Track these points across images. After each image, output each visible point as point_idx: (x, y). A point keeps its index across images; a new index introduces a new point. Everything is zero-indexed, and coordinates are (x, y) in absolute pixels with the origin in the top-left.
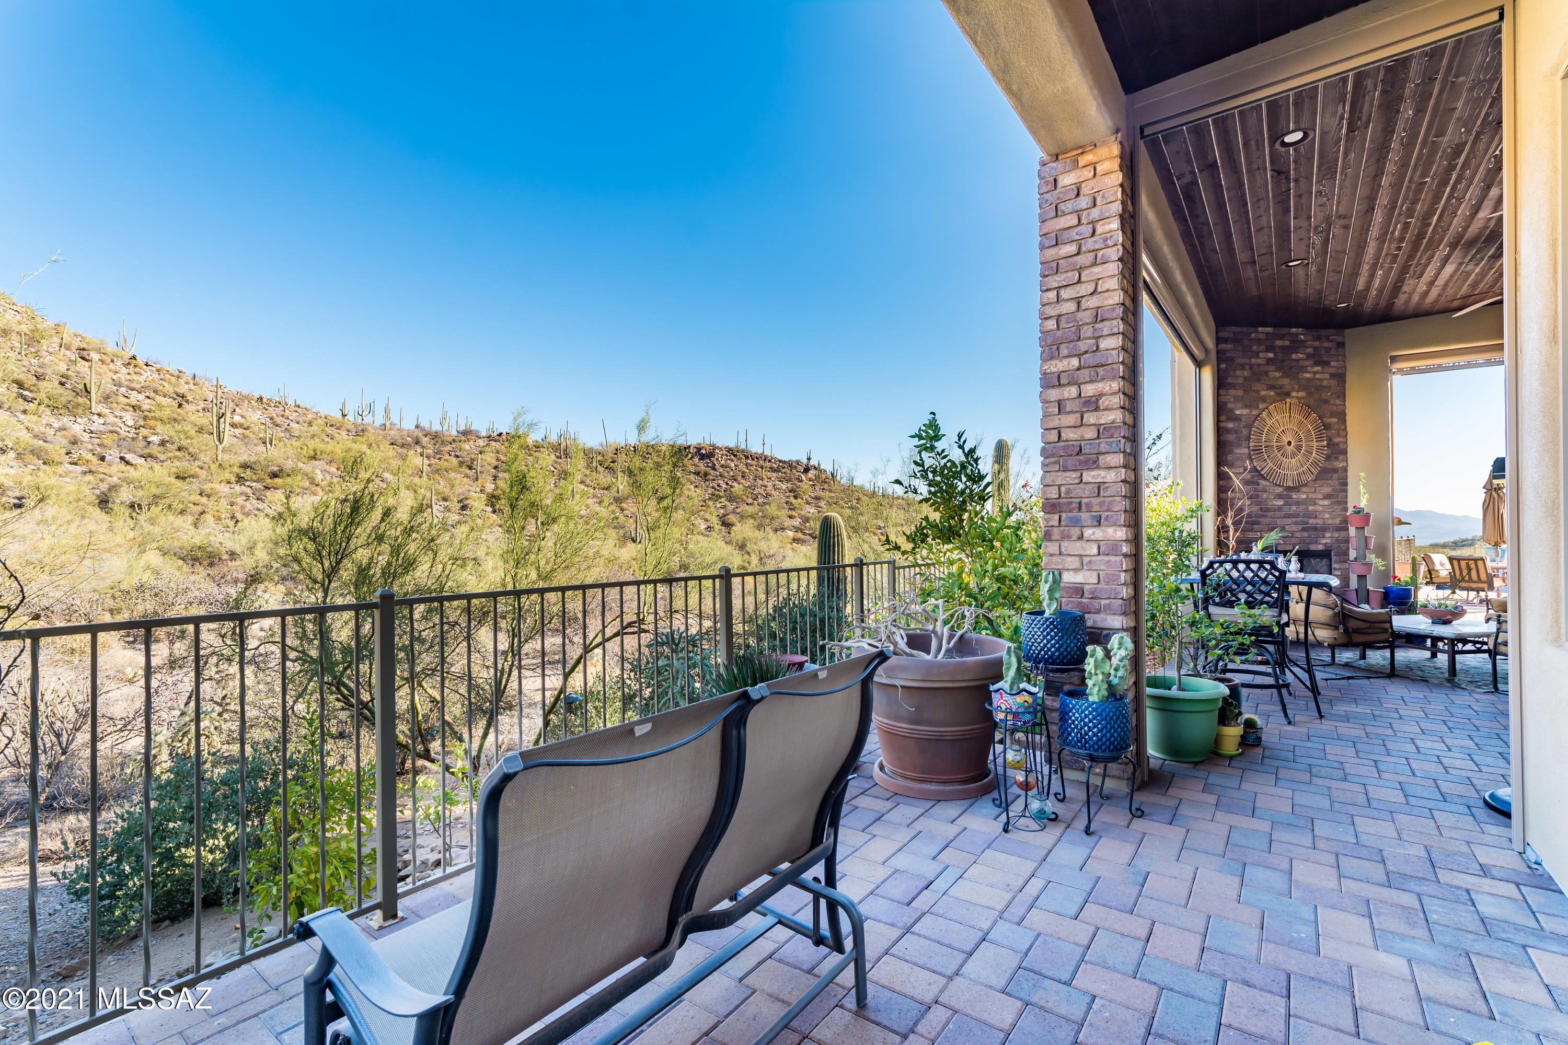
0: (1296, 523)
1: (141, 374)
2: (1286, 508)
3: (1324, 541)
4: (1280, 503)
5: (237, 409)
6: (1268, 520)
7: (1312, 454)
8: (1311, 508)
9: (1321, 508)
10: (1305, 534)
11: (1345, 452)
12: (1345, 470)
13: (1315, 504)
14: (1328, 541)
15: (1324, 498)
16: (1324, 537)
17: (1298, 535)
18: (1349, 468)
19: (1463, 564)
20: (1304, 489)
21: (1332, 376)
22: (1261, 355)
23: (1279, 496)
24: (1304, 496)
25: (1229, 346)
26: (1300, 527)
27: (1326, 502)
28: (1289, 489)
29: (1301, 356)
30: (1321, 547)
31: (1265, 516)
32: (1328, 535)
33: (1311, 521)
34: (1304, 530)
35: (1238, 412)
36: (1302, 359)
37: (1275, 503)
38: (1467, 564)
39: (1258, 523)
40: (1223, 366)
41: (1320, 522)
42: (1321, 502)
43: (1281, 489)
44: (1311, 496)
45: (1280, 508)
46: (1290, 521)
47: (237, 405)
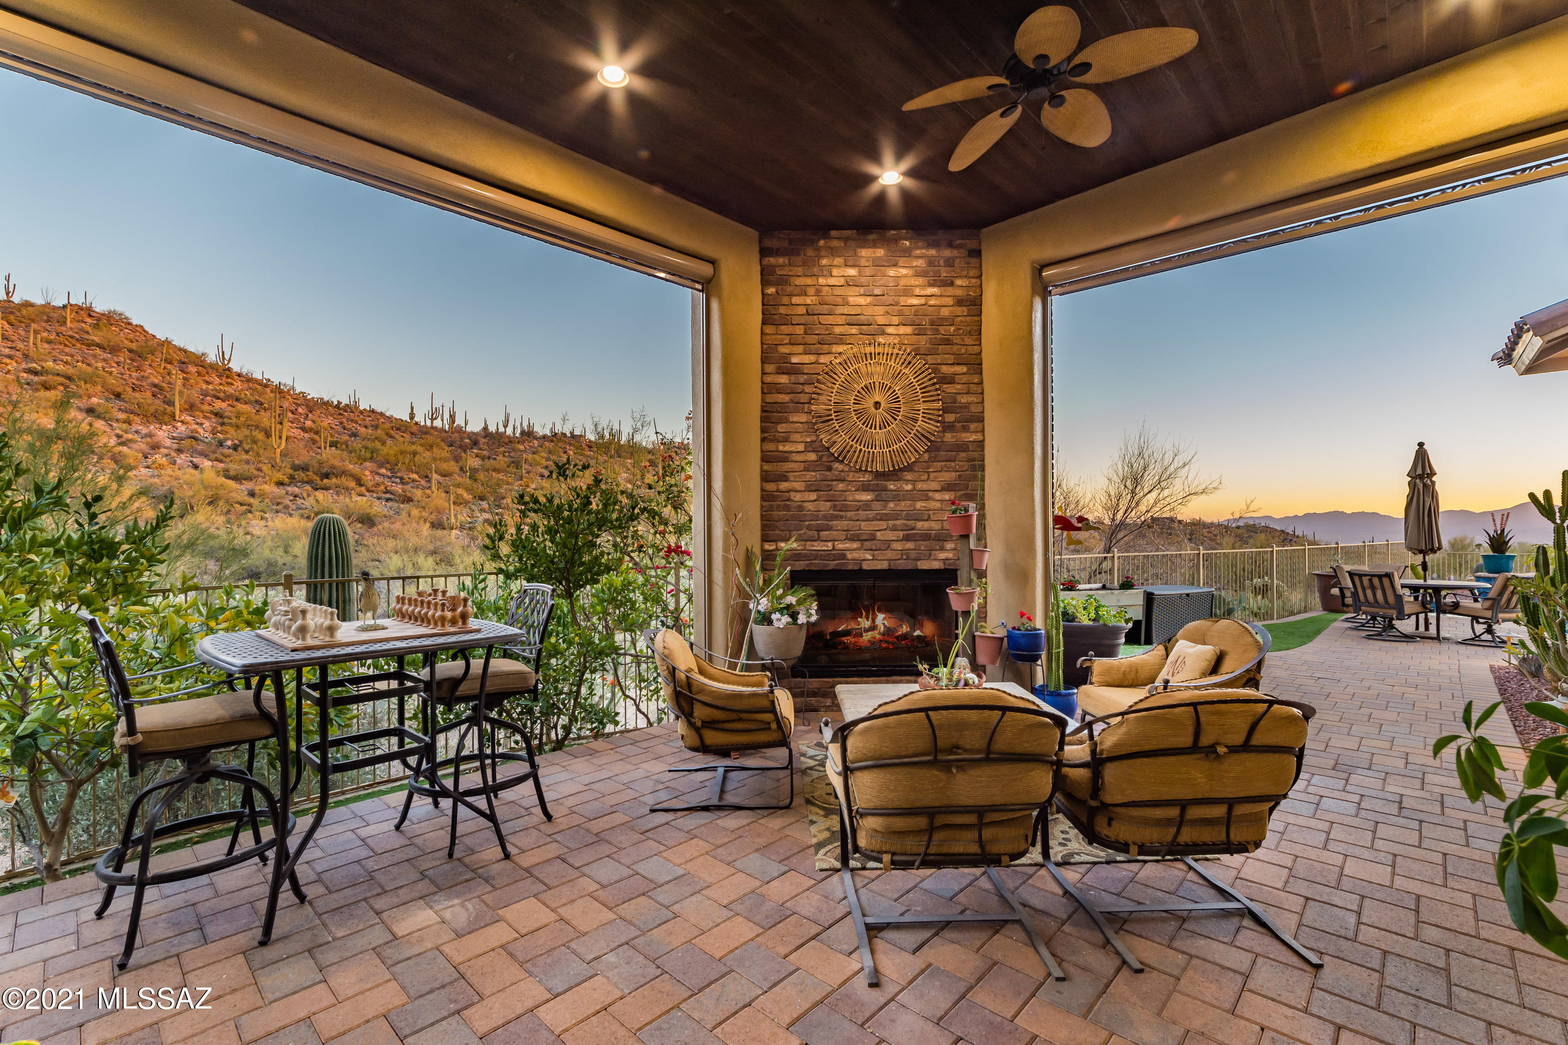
0: (894, 529)
1: (232, 384)
2: (877, 505)
3: (943, 555)
4: (867, 497)
5: (310, 415)
6: (844, 524)
7: (916, 420)
8: (919, 505)
9: (938, 505)
10: (910, 545)
11: (981, 419)
12: (981, 444)
13: (928, 499)
14: (950, 555)
15: (943, 489)
16: (942, 549)
17: (898, 546)
18: (987, 443)
19: (1366, 580)
20: (909, 476)
21: (960, 302)
22: (835, 272)
23: (865, 488)
24: (909, 487)
25: (781, 260)
26: (901, 534)
27: (947, 496)
28: (879, 475)
29: (904, 271)
30: (936, 565)
31: (841, 517)
32: (949, 546)
33: (919, 525)
34: (907, 538)
35: (795, 360)
36: (905, 276)
37: (858, 497)
38: (1370, 580)
39: (829, 528)
40: (771, 290)
41: (936, 526)
42: (937, 496)
43: (868, 477)
44: (919, 486)
45: (867, 506)
46: (883, 524)
47: (311, 412)
